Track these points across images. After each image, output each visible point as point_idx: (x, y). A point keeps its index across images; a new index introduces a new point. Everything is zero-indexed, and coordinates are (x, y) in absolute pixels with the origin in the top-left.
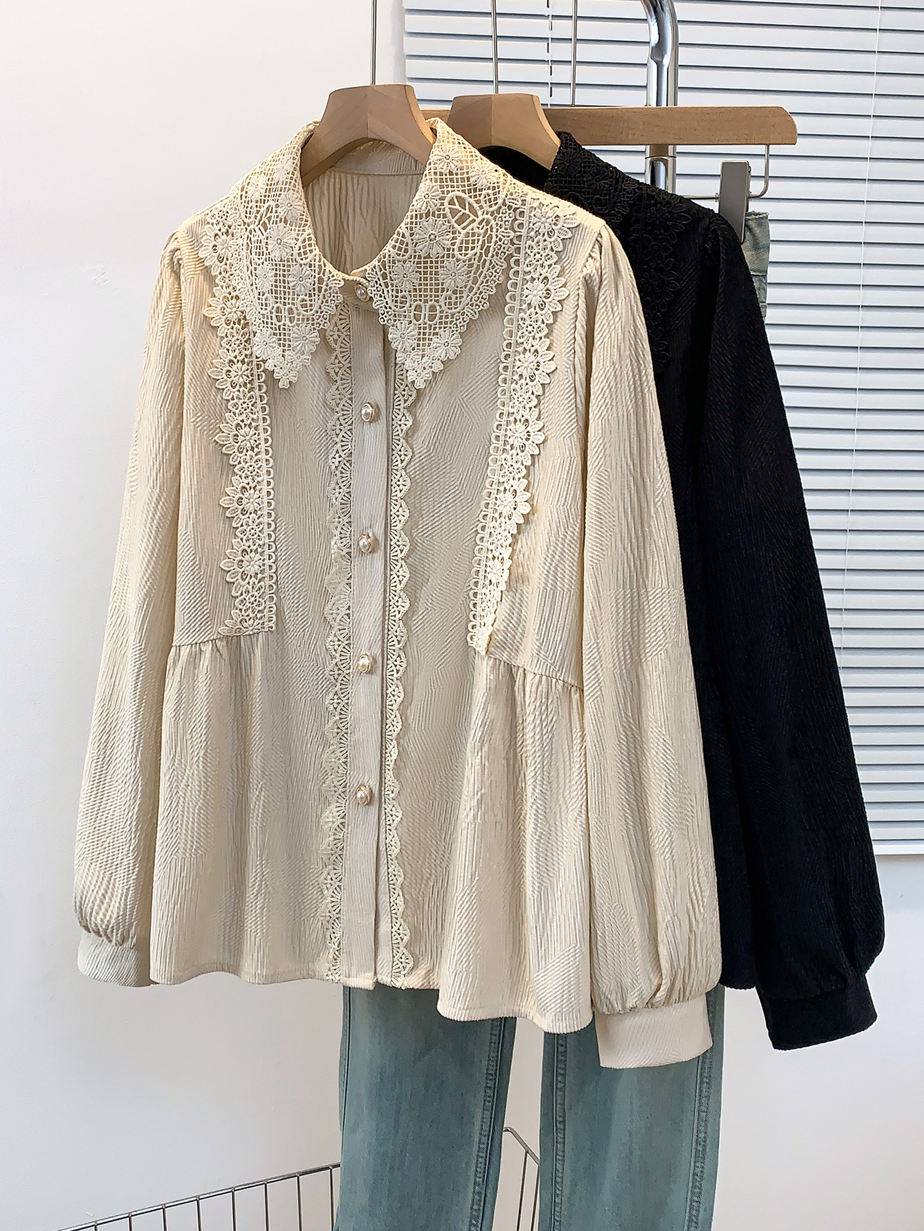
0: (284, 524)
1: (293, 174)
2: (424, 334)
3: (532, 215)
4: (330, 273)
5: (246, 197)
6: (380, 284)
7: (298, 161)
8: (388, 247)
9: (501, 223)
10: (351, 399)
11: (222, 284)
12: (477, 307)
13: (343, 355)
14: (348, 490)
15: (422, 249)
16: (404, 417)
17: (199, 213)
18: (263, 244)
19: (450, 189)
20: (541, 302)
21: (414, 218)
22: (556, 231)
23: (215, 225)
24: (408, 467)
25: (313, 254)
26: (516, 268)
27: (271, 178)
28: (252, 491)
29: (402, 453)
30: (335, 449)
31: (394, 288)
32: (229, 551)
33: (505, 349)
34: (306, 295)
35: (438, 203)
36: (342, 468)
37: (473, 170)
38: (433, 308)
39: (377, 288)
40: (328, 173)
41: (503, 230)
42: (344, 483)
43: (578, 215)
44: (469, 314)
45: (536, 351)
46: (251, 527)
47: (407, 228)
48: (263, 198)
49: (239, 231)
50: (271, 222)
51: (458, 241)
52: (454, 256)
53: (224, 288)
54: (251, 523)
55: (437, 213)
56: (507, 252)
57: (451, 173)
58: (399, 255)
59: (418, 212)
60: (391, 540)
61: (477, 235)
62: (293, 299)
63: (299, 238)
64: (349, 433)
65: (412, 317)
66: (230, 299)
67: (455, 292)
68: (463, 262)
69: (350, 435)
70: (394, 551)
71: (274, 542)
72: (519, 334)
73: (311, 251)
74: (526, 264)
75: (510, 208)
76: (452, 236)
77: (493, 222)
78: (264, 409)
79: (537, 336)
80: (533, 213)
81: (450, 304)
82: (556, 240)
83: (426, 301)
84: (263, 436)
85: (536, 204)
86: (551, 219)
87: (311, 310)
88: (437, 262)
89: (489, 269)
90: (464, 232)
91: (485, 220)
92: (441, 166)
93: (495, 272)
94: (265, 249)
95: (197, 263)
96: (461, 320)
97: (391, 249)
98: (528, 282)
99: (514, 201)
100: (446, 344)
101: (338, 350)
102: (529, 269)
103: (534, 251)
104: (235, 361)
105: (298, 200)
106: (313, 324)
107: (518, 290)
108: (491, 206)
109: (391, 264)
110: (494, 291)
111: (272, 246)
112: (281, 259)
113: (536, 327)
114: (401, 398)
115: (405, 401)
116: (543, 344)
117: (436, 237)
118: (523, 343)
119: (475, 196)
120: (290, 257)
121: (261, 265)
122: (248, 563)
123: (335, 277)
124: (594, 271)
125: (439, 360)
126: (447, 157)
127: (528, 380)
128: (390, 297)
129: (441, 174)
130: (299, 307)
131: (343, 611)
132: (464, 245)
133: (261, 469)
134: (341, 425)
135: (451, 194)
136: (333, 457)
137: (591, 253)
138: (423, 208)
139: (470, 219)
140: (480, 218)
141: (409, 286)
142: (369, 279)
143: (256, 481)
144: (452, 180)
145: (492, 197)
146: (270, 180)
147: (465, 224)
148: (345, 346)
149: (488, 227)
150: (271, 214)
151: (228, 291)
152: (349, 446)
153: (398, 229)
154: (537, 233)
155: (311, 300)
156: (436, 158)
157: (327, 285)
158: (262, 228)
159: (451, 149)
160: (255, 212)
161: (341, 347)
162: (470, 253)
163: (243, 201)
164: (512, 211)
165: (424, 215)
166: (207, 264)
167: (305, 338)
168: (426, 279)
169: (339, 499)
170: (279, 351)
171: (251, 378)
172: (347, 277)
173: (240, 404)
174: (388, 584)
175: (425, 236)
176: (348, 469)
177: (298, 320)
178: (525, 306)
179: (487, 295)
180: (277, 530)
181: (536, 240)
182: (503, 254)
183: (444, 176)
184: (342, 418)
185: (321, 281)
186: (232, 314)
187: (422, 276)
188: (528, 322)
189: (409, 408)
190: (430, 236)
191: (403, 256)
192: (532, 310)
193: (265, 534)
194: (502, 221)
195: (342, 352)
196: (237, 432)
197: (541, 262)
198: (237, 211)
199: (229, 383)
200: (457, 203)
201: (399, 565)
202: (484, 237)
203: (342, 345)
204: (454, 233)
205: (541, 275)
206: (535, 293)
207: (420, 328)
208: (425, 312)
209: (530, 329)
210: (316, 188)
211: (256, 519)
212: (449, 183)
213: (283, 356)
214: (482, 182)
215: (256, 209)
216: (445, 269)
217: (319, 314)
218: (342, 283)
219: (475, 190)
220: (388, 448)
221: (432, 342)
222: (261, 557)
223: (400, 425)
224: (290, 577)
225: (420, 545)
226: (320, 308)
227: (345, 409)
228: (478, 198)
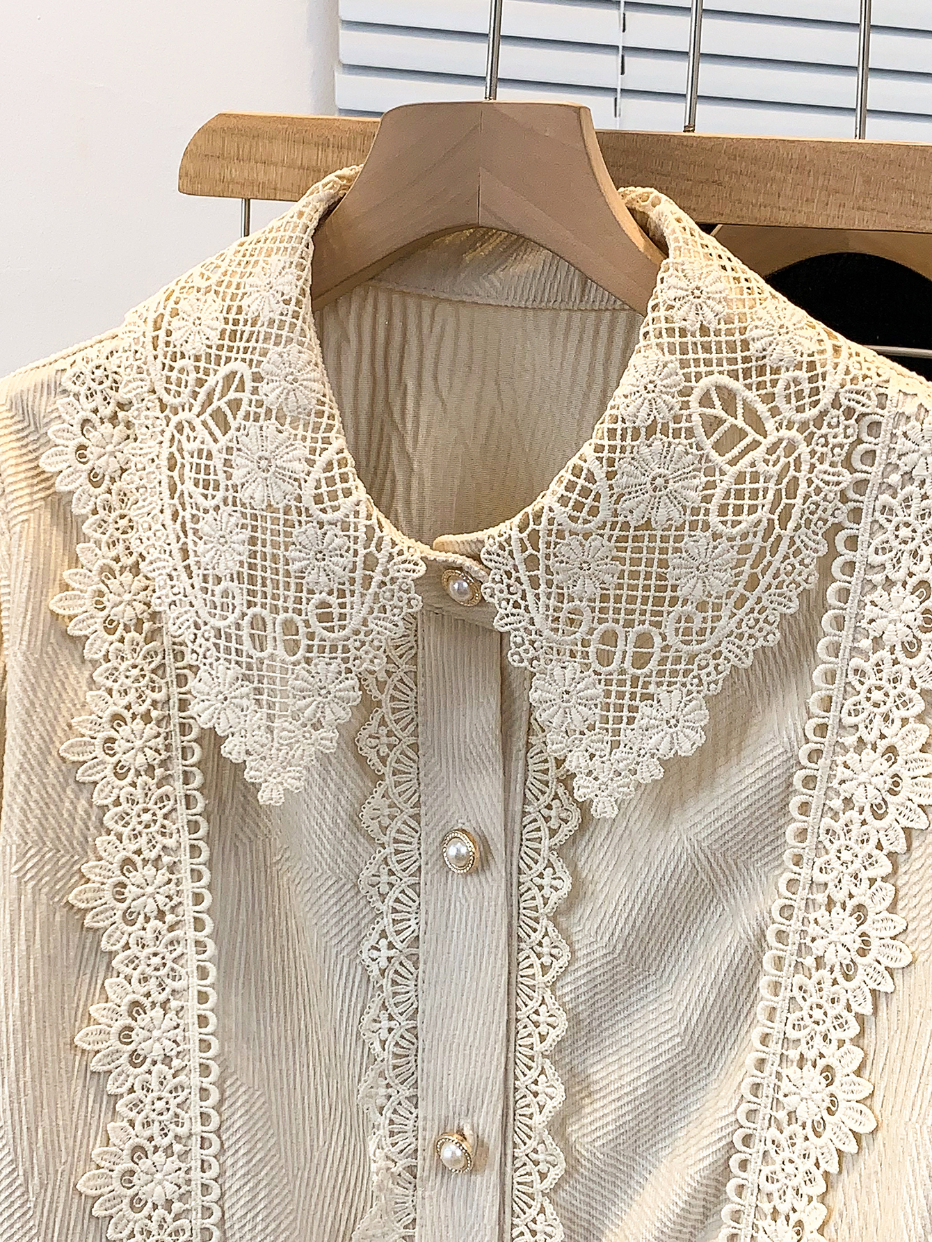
0: (243, 1089)
1: (298, 303)
2: (621, 695)
3: (899, 432)
4: (394, 544)
5: (167, 344)
6: (518, 580)
7: (307, 274)
8: (548, 500)
9: (824, 449)
10: (416, 817)
11: (98, 535)
12: (752, 641)
13: (398, 716)
14: (411, 1024)
15: (635, 509)
16: (550, 870)
18: (217, 462)
19: (703, 369)
20: (910, 638)
24: (558, 985)
25: (353, 499)
26: (849, 555)
27: (236, 304)
28: (159, 1011)
29: (545, 950)
30: (378, 927)
31: (553, 589)
33: (810, 736)
34: (330, 593)
35: (676, 402)
36: (396, 972)
37: (755, 323)
38: (644, 640)
39: (509, 586)
41: (826, 466)
42: (401, 1008)
44: (731, 656)
45: (892, 749)
46: (155, 1094)
47: (599, 459)
48: (214, 351)
49: (144, 416)
50: (241, 414)
51: (719, 492)
52: (706, 526)
54: (154, 1085)
55: (672, 425)
56: (831, 520)
57: (704, 330)
58: (573, 519)
59: (628, 424)
60: (515, 1145)
61: (762, 479)
62: (299, 600)
63: (317, 457)
64: (409, 892)
65: (592, 656)
67: (702, 607)
68: (730, 539)
69: (415, 898)
70: (522, 1171)
71: (217, 1132)
72: (848, 705)
73: (347, 493)
74: (872, 549)
75: (848, 413)
76: (704, 479)
77: (803, 449)
78: (193, 827)
79: (897, 715)
80: (902, 428)
81: (687, 632)
83: (629, 624)
84: (188, 886)
85: (910, 407)
87: (343, 627)
88: (664, 539)
89: (786, 557)
90: (732, 471)
91: (784, 444)
92: (682, 313)
93: (801, 562)
94: (221, 477)
96: (711, 668)
97: (556, 505)
98: (875, 586)
99: (859, 398)
100: (673, 722)
101: (387, 705)
102: (880, 559)
104: (128, 715)
105: (312, 366)
106: (346, 660)
107: (851, 608)
108: (799, 409)
109: (553, 539)
110: (795, 605)
111: (244, 471)
112: (270, 505)
113: (893, 693)
114: (541, 822)
115: (553, 833)
116: (911, 736)
117: (667, 481)
118: (856, 727)
120: (293, 503)
121: (211, 511)
122: (149, 1177)
123: (406, 556)
125: (653, 756)
126: (697, 293)
127: (867, 814)
128: (542, 609)
129: (683, 332)
130: (313, 620)
132: (732, 501)
133: (182, 962)
134: (391, 873)
135: (705, 382)
136: (373, 947)
138: (642, 414)
139: (748, 440)
140: (772, 438)
141: (592, 589)
142: (490, 565)
143: (169, 991)
144: (707, 349)
145: (806, 387)
146: (234, 310)
147: (735, 451)
148: (404, 697)
149: (791, 459)
150: (238, 395)
152: (413, 922)
153: (575, 460)
154: (907, 477)
155: (342, 606)
156: (672, 294)
157: (385, 573)
158: (212, 425)
159: (705, 270)
160: (191, 382)
161: (393, 698)
162: (747, 520)
163: (160, 352)
165: (643, 431)
167: (323, 692)
168: (634, 575)
169: (390, 1045)
170: (258, 718)
171: (164, 755)
172: (433, 554)
173: (134, 813)
175: (643, 479)
176: (410, 976)
177: (309, 649)
178: (866, 644)
179: (778, 614)
180: (226, 1106)
181: (901, 495)
182: (820, 523)
183: (689, 339)
184: (394, 858)
185: (370, 563)
187: (627, 567)
188: (871, 681)
189: (560, 850)
190: (654, 479)
191: (586, 521)
192: (884, 654)
193: (195, 1112)
194: (826, 445)
195: (394, 711)
196: (123, 879)
197: (912, 546)
198: (145, 375)
199: (110, 767)
200: (717, 403)
201: (536, 1206)
202: (778, 483)
203: (397, 694)
204: (709, 472)
205: (911, 575)
206: (894, 614)
207: (608, 683)
208: (625, 647)
209: (877, 696)
211: (169, 1077)
212: (701, 356)
213: (270, 730)
214: (782, 351)
215: (193, 375)
216: (684, 555)
217: (362, 636)
218: (422, 569)
219: (761, 371)
220: (510, 935)
221: (638, 716)
222: (182, 1165)
223: (541, 888)
224: (260, 1217)
225: (589, 1165)
226: (365, 623)
227: (402, 837)
228: (770, 390)
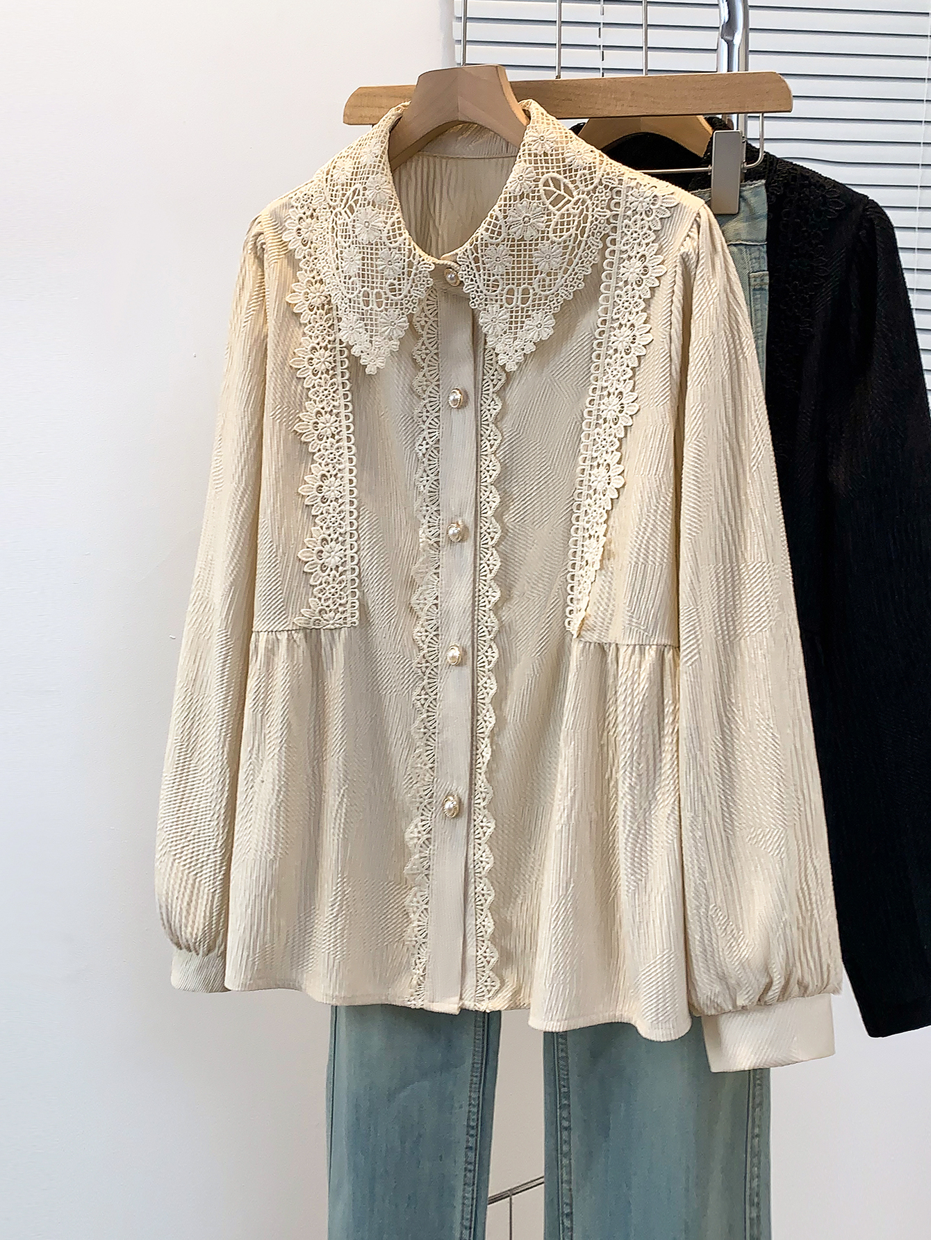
0: (368, 512)
1: (381, 157)
3: (629, 194)
4: (420, 257)
5: (331, 180)
6: (472, 268)
7: (386, 145)
8: (481, 230)
9: (598, 202)
10: (438, 386)
11: (306, 267)
12: (572, 288)
13: (430, 341)
14: (436, 478)
15: (517, 232)
16: (493, 402)
17: (283, 196)
18: (350, 227)
19: (545, 170)
20: (639, 279)
21: (508, 200)
22: (654, 211)
23: (299, 208)
24: (497, 452)
25: (403, 237)
26: (612, 248)
27: (358, 161)
28: (333, 478)
29: (492, 438)
30: (422, 436)
31: (486, 272)
32: (308, 539)
33: (600, 325)
34: (395, 279)
35: (533, 184)
36: (430, 455)
37: (568, 150)
38: (526, 291)
39: (468, 272)
40: (416, 157)
41: (599, 209)
42: (432, 471)
43: (677, 195)
44: (563, 295)
45: (632, 325)
46: (332, 515)
47: (500, 210)
48: (349, 181)
49: (324, 215)
50: (358, 205)
51: (553, 223)
52: (548, 238)
53: (308, 272)
54: (331, 511)
55: (531, 194)
56: (604, 232)
57: (545, 154)
58: (492, 238)
59: (512, 195)
60: (481, 528)
61: (572, 216)
62: (381, 283)
63: (388, 221)
64: (435, 420)
65: (504, 300)
66: (314, 284)
67: (549, 274)
68: (558, 244)
69: (438, 422)
70: (484, 539)
71: (356, 530)
72: (615, 310)
73: (401, 235)
74: (622, 243)
75: (607, 187)
76: (547, 218)
77: (589, 202)
78: (346, 396)
79: (634, 311)
80: (630, 192)
81: (544, 286)
82: (654, 219)
83: (519, 285)
84: (344, 423)
85: (633, 183)
86: (648, 199)
87: (400, 294)
88: (530, 245)
89: (584, 250)
90: (559, 213)
91: (581, 200)
92: (535, 147)
93: (591, 252)
94: (351, 232)
95: (281, 247)
96: (555, 301)
97: (484, 233)
98: (624, 260)
99: (610, 181)
100: (539, 326)
101: (425, 338)
102: (626, 248)
103: (631, 231)
104: (318, 347)
105: (386, 183)
106: (402, 309)
107: (614, 269)
108: (586, 186)
109: (483, 248)
110: (590, 271)
111: (360, 229)
112: (369, 242)
113: (632, 302)
114: (490, 382)
115: (494, 386)
116: (640, 318)
117: (530, 219)
118: (618, 319)
119: (571, 177)
120: (379, 240)
121: (347, 248)
122: (329, 554)
123: (426, 261)
124: (691, 250)
125: (531, 341)
126: (542, 138)
127: (623, 353)
128: (482, 281)
129: (536, 155)
130: (388, 292)
131: (431, 601)
132: (559, 227)
133: (342, 456)
134: (428, 412)
135: (546, 175)
136: (420, 445)
137: (690, 233)
138: (517, 190)
139: (566, 200)
140: (576, 198)
141: (502, 270)
142: (460, 263)
143: (337, 469)
144: (546, 162)
145: (588, 177)
146: (357, 163)
147: (560, 205)
148: (432, 332)
149: (584, 207)
150: (358, 197)
151: (312, 275)
152: (437, 433)
153: (491, 212)
154: (635, 212)
155: (399, 284)
156: (531, 139)
157: (417, 269)
158: (348, 212)
159: (546, 129)
160: (341, 195)
161: (428, 333)
162: (566, 234)
163: (328, 184)
164: (608, 190)
165: (519, 197)
166: (290, 247)
167: (393, 324)
168: (519, 262)
169: (427, 488)
170: (366, 337)
171: (333, 365)
172: (438, 261)
173: (321, 391)
174: (478, 573)
175: (519, 218)
176: (436, 457)
177: (387, 305)
178: (621, 284)
179: (582, 275)
180: (361, 518)
181: (633, 219)
182: (599, 234)
183: (539, 158)
184: (429, 405)
185: (410, 265)
186: (315, 299)
187: (516, 259)
188: (624, 299)
189: (497, 393)
190: (524, 218)
191: (497, 239)
192: (629, 287)
193: (348, 522)
194: (598, 200)
195: (429, 339)
196: (317, 420)
198: (322, 194)
199: (311, 371)
200: (552, 185)
201: (490, 553)
202: (579, 217)
203: (430, 331)
204: (549, 215)
205: (638, 253)
206: (632, 270)
207: (512, 312)
208: (518, 296)
209: (626, 304)
210: (403, 172)
211: (337, 507)
212: (544, 165)
213: (371, 342)
214: (578, 162)
215: (341, 192)
216: (539, 252)
217: (408, 298)
218: (433, 267)
219: (570, 171)
220: (477, 434)
221: (524, 325)
222: (342, 547)
223: (489, 410)
224: (375, 568)
225: (512, 531)
226: (409, 292)
227: (432, 395)
228: (574, 178)
